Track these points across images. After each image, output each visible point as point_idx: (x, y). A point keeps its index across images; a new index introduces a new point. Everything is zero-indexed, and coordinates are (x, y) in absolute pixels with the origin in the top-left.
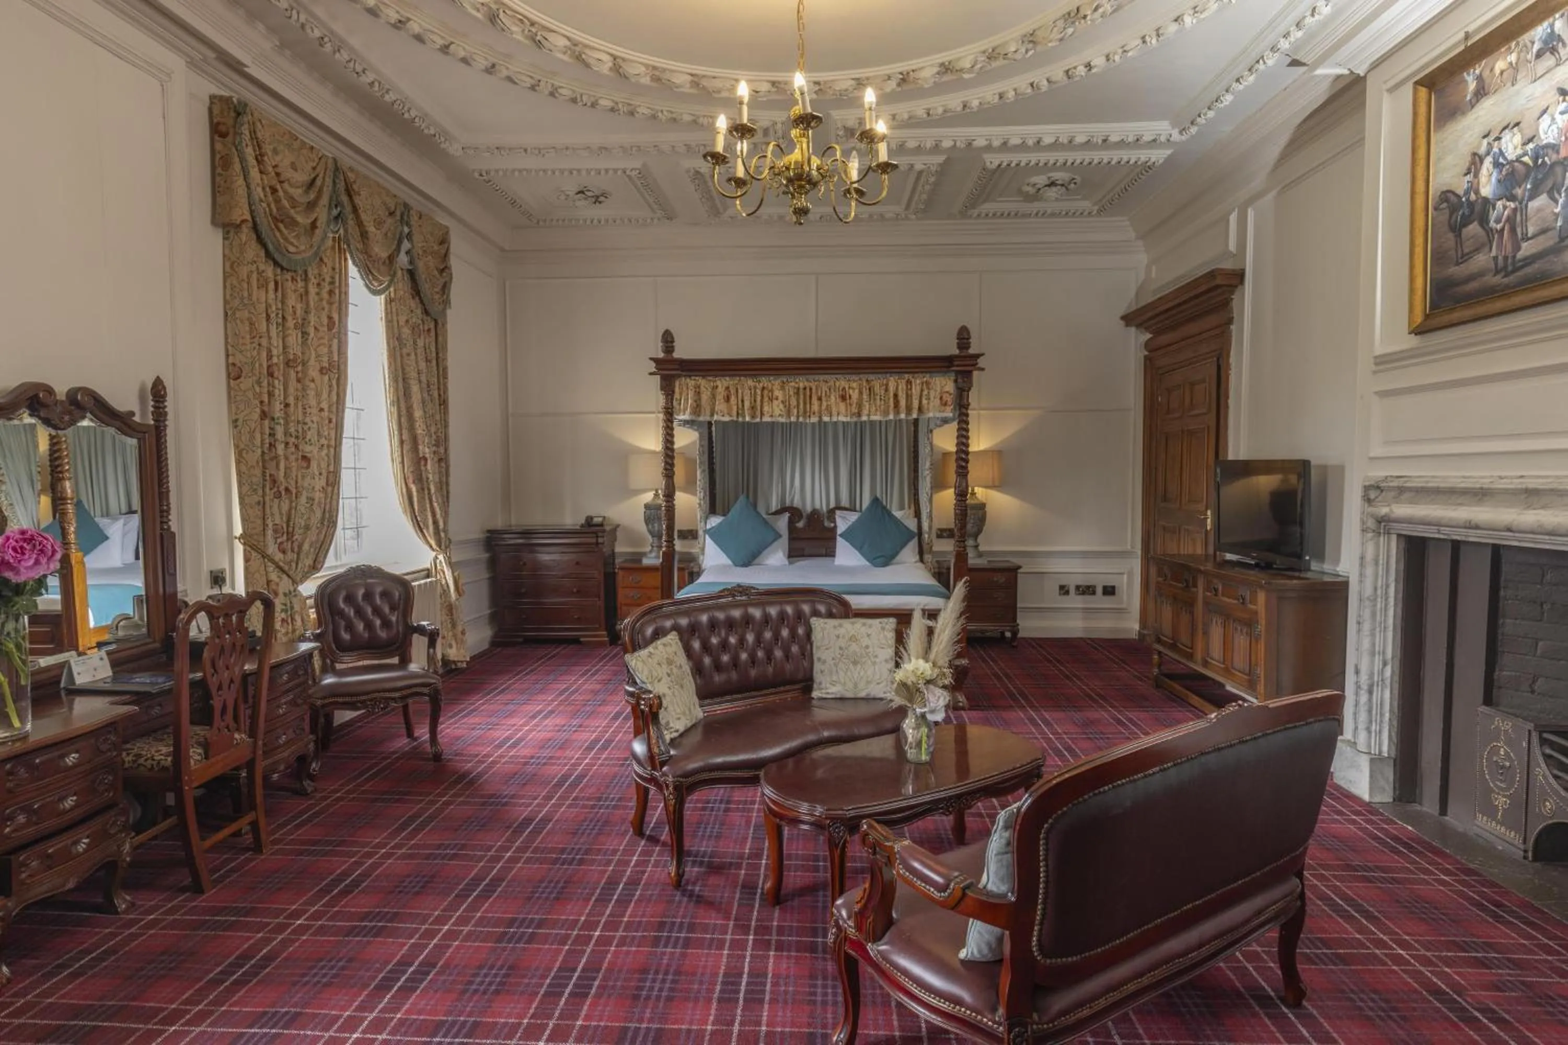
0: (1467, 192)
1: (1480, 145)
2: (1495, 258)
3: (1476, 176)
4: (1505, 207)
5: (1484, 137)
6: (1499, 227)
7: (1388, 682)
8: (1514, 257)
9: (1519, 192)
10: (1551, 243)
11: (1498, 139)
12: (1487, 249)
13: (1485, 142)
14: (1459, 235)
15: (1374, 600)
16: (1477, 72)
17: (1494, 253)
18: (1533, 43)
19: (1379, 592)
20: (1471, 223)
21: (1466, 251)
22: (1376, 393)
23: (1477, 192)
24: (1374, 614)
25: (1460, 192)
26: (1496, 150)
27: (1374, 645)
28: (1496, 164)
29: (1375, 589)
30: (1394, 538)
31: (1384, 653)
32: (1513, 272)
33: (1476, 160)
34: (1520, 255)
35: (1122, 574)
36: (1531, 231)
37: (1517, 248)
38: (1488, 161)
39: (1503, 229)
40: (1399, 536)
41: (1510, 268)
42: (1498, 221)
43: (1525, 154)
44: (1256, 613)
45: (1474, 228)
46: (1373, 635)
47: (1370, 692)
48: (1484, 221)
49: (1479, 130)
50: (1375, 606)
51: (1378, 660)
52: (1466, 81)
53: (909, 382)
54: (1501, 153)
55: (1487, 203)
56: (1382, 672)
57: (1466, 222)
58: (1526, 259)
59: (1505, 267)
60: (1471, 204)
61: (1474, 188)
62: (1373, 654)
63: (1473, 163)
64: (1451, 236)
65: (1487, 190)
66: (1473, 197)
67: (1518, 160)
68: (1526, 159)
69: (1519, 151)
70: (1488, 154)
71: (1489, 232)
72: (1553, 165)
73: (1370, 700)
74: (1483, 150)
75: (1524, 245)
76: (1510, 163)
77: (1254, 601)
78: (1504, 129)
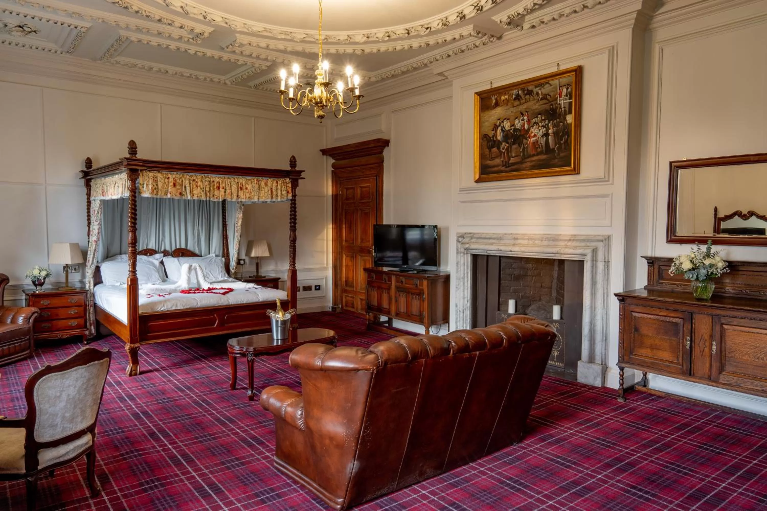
0: (493, 136)
1: (497, 122)
2: (503, 161)
3: (496, 131)
4: (505, 145)
5: (499, 120)
6: (504, 151)
7: (469, 308)
8: (508, 162)
9: (509, 141)
10: (519, 160)
11: (503, 122)
12: (500, 158)
13: (499, 122)
14: (490, 151)
15: (463, 278)
16: (496, 97)
17: (502, 159)
18: (513, 95)
19: (465, 275)
20: (494, 147)
21: (493, 156)
22: (460, 201)
23: (496, 138)
24: (464, 284)
25: (491, 136)
26: (502, 125)
27: (464, 295)
28: (502, 130)
29: (464, 274)
30: (469, 255)
31: (467, 297)
32: (508, 167)
33: (496, 127)
34: (510, 162)
35: (323, 279)
36: (513, 155)
37: (509, 159)
38: (500, 128)
39: (505, 152)
40: (471, 254)
41: (507, 166)
42: (503, 149)
43: (511, 130)
44: (423, 290)
45: (495, 149)
46: (464, 291)
47: (463, 313)
48: (499, 148)
49: (496, 117)
50: (464, 281)
51: (465, 300)
52: (492, 99)
53: (277, 182)
54: (504, 127)
55: (500, 142)
56: (467, 305)
57: (493, 147)
58: (512, 163)
59: (506, 165)
60: (494, 141)
61: (495, 135)
62: (464, 298)
63: (495, 127)
64: (488, 150)
65: (499, 138)
66: (495, 139)
67: (509, 130)
68: (511, 131)
69: (509, 128)
70: (500, 126)
71: (500, 152)
72: (520, 135)
73: (463, 315)
74: (498, 123)
75: (512, 159)
76: (507, 131)
77: (422, 285)
78: (505, 119)
